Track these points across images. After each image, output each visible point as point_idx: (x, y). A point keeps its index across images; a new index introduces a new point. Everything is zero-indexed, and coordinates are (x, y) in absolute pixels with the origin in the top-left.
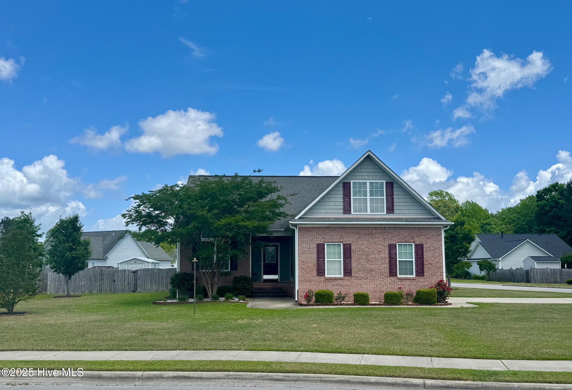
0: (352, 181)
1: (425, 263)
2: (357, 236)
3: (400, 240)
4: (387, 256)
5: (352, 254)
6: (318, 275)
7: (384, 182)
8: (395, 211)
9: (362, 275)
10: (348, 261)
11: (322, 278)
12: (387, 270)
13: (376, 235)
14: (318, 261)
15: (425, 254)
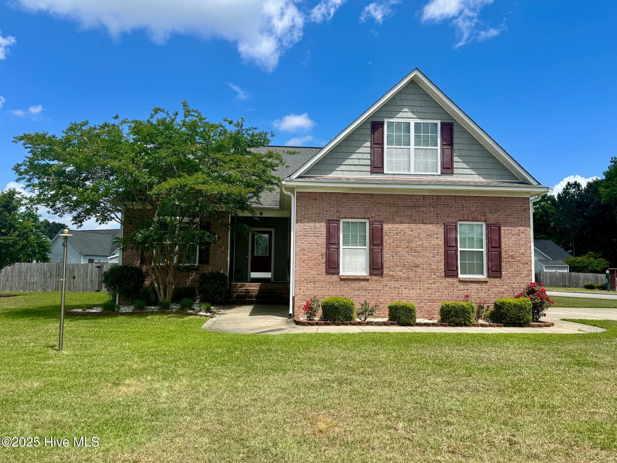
0: (386, 121)
1: (504, 255)
2: (393, 209)
3: (463, 217)
4: (442, 243)
5: (385, 238)
6: (327, 273)
7: (439, 122)
8: (455, 171)
9: (400, 273)
10: (377, 249)
11: (335, 278)
12: (442, 266)
13: (423, 209)
14: (328, 248)
15: (503, 240)
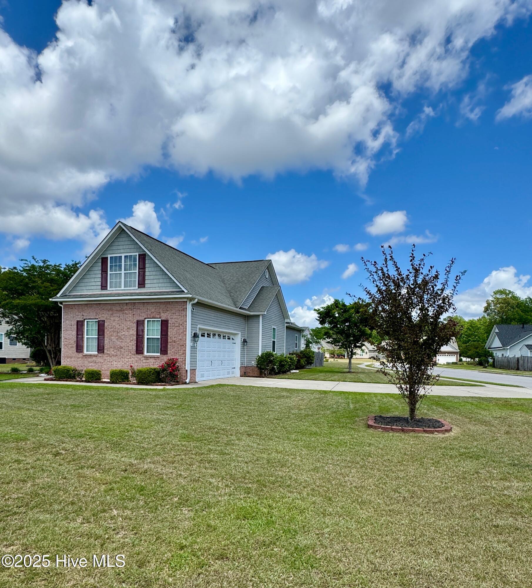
0: (109, 256)
1: (169, 340)
2: (111, 312)
3: (147, 316)
4: (135, 333)
5: (105, 331)
6: (77, 352)
7: (137, 254)
8: (146, 286)
9: (113, 353)
10: (101, 337)
11: (80, 355)
12: (135, 348)
13: (126, 312)
14: (77, 337)
15: (169, 330)
